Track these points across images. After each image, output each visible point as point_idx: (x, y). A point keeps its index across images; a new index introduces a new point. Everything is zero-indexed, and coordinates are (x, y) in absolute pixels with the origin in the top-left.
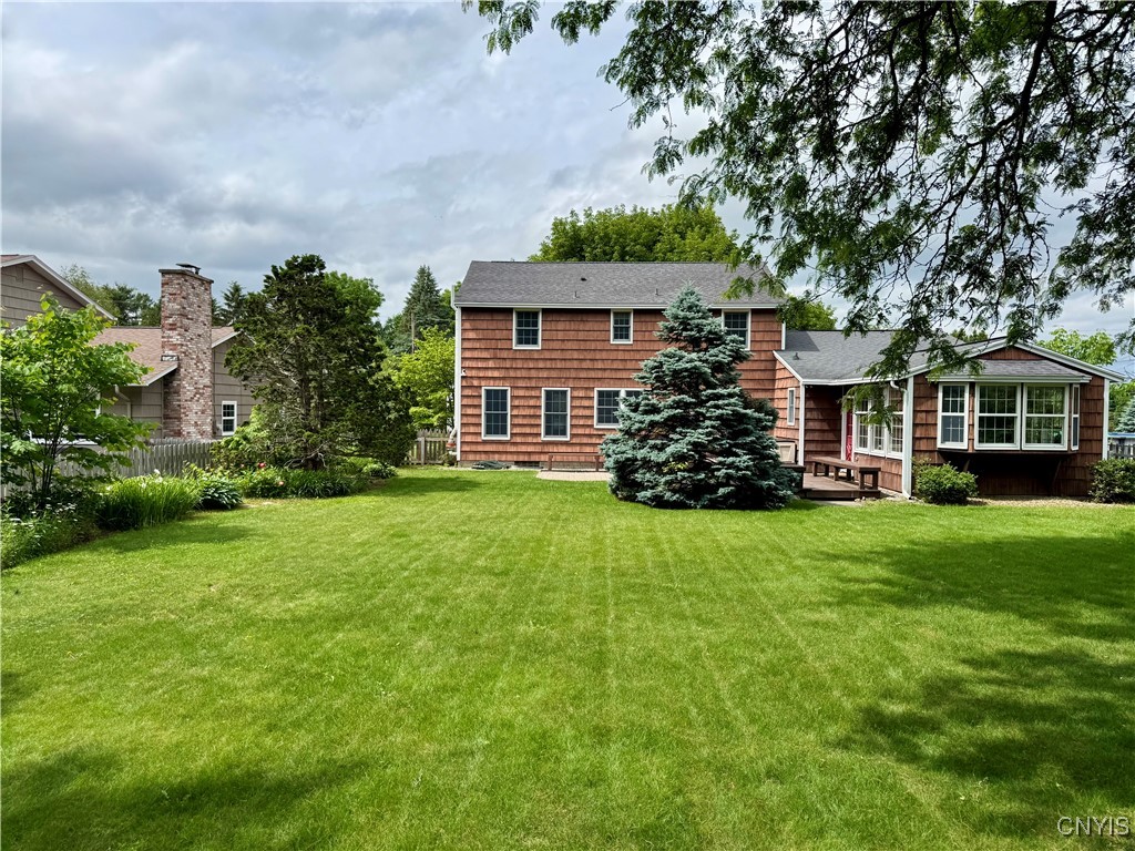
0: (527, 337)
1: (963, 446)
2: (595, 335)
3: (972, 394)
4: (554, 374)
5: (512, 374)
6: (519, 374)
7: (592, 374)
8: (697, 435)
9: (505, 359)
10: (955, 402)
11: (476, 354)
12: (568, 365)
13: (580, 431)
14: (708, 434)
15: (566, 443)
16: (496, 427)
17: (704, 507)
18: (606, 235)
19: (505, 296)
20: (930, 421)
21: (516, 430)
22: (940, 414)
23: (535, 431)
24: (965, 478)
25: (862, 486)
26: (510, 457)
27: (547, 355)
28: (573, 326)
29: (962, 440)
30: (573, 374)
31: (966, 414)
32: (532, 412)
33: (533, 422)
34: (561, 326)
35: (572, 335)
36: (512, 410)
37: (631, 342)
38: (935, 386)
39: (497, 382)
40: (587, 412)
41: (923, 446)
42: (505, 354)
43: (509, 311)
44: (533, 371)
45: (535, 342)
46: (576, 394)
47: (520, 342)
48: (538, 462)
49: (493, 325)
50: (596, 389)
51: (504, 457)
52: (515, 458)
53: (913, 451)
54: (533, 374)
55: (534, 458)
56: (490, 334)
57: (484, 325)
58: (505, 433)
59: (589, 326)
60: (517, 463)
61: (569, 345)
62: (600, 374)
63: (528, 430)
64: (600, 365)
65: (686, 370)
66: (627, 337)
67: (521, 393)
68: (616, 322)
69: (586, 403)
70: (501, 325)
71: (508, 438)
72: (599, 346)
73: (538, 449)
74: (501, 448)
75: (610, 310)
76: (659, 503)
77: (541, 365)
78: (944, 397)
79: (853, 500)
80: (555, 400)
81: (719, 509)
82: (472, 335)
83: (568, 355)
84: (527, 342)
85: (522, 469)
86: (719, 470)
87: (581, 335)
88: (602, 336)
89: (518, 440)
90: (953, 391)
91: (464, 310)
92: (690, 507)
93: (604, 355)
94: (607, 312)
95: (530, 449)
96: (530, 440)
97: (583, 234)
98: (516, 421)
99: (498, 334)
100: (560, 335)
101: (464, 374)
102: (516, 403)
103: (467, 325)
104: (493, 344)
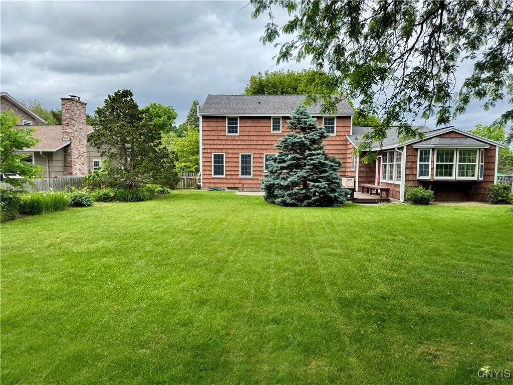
0: (233, 129)
1: (428, 178)
2: (264, 129)
3: (433, 154)
4: (245, 147)
5: (226, 147)
6: (229, 147)
7: (263, 147)
8: (302, 173)
9: (222, 140)
10: (425, 158)
11: (209, 138)
12: (252, 143)
13: (257, 173)
14: (307, 172)
15: (251, 179)
16: (219, 171)
17: (305, 206)
18: (275, 84)
19: (222, 111)
20: (414, 166)
21: (229, 173)
22: (419, 163)
23: (236, 173)
24: (430, 192)
25: (381, 197)
26: (225, 185)
27: (242, 138)
28: (254, 124)
29: (428, 175)
30: (254, 147)
31: (430, 163)
32: (235, 164)
33: (236, 169)
34: (248, 124)
35: (253, 129)
36: (226, 163)
37: (281, 132)
38: (417, 149)
39: (219, 151)
40: (261, 165)
41: (410, 178)
42: (222, 138)
43: (224, 117)
44: (235, 146)
45: (236, 132)
46: (255, 156)
47: (229, 132)
48: (238, 188)
49: (217, 124)
50: (264, 154)
51: (222, 185)
52: (228, 186)
53: (406, 180)
54: (236, 147)
55: (236, 186)
56: (215, 129)
57: (213, 124)
58: (223, 174)
59: (261, 124)
60: (228, 188)
61: (252, 134)
62: (266, 147)
63: (233, 173)
64: (266, 143)
65: (298, 142)
66: (279, 130)
67: (230, 156)
68: (274, 123)
69: (260, 160)
70: (221, 124)
71: (224, 177)
72: (266, 134)
73: (238, 181)
74: (221, 181)
75: (270, 117)
76: (285, 204)
77: (239, 143)
78: (420, 155)
79: (376, 203)
80: (246, 159)
81: (312, 206)
82: (207, 129)
83: (251, 138)
84: (233, 132)
85: (231, 191)
86: (312, 189)
87: (258, 129)
88: (267, 129)
89: (229, 177)
90: (425, 153)
91: (204, 117)
92: (299, 206)
93: (268, 138)
94: (269, 118)
95: (235, 181)
96: (234, 177)
97: (264, 83)
98: (228, 169)
99: (219, 129)
100: (248, 129)
101: (204, 147)
102: (228, 160)
103: (205, 124)
104: (217, 133)
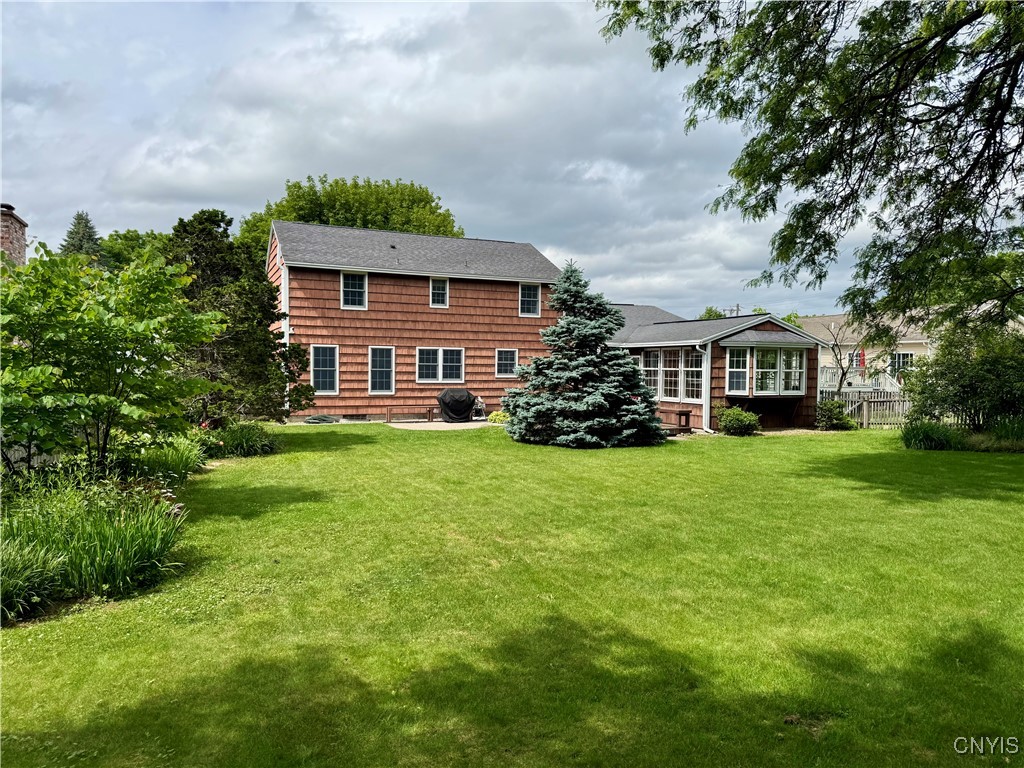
0: (354, 298)
1: (745, 393)
2: (416, 299)
3: (752, 355)
4: (380, 334)
5: (340, 332)
6: (347, 333)
7: (414, 335)
9: (333, 318)
10: (738, 362)
11: (304, 313)
12: (393, 325)
13: (404, 386)
15: (391, 397)
16: (324, 383)
20: (721, 375)
21: (345, 386)
22: (728, 370)
23: (362, 386)
24: (749, 417)
25: (680, 425)
26: (338, 412)
27: (373, 316)
28: (397, 290)
29: (744, 389)
30: (397, 334)
31: (747, 370)
32: (359, 368)
33: (360, 377)
34: (385, 289)
35: (395, 298)
36: (340, 367)
37: (447, 307)
38: (724, 348)
39: (325, 340)
40: (410, 369)
41: (716, 393)
42: (332, 314)
43: (336, 273)
44: (360, 330)
45: (361, 303)
46: (400, 352)
47: (346, 302)
48: (365, 415)
49: (321, 285)
50: (417, 348)
51: (332, 412)
52: (344, 412)
53: (711, 397)
54: (361, 333)
55: (362, 411)
56: (318, 294)
57: (312, 285)
58: (332, 388)
59: (411, 291)
60: (345, 416)
61: (393, 307)
62: (420, 335)
63: (355, 386)
64: (420, 326)
66: (443, 302)
67: (349, 350)
68: (434, 289)
69: (408, 360)
70: (329, 286)
71: (337, 393)
72: (420, 309)
73: (365, 402)
74: (330, 403)
75: (428, 277)
77: (368, 325)
78: (730, 357)
79: (675, 435)
80: (382, 358)
82: (299, 294)
83: (392, 316)
84: (354, 303)
85: (353, 422)
86: (625, 416)
87: (404, 299)
88: (422, 300)
89: (347, 394)
90: (738, 354)
91: (292, 270)
92: (602, 447)
93: (425, 317)
94: (426, 279)
95: (358, 403)
96: (358, 394)
98: (344, 377)
99: (326, 294)
100: (385, 298)
101: (292, 332)
102: (345, 360)
103: (295, 284)
104: (321, 304)
